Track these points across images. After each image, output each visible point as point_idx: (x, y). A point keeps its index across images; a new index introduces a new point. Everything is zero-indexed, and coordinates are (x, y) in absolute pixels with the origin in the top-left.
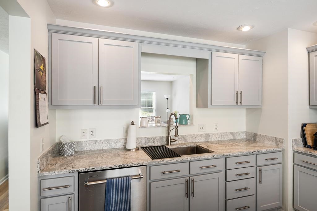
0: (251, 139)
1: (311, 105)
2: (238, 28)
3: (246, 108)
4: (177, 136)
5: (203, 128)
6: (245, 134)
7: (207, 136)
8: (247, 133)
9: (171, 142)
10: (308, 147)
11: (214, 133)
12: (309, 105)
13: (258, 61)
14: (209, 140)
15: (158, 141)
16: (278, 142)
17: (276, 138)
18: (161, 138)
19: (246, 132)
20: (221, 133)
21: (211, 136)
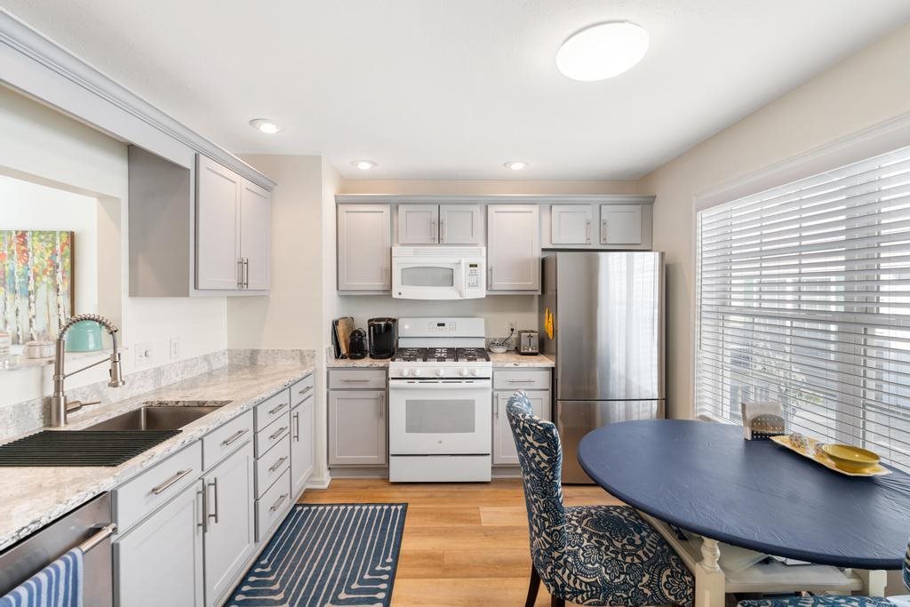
0: (243, 364)
1: (340, 289)
2: (252, 122)
3: (228, 297)
4: (121, 384)
5: (149, 353)
6: (227, 355)
7: (159, 372)
8: (231, 353)
9: (67, 412)
10: (342, 358)
11: (172, 364)
12: (338, 289)
13: (266, 198)
14: (163, 385)
15: (10, 422)
16: (304, 357)
17: (300, 351)
18: (22, 409)
19: (229, 350)
20: (186, 361)
21: (166, 373)
